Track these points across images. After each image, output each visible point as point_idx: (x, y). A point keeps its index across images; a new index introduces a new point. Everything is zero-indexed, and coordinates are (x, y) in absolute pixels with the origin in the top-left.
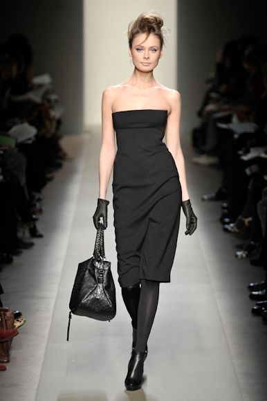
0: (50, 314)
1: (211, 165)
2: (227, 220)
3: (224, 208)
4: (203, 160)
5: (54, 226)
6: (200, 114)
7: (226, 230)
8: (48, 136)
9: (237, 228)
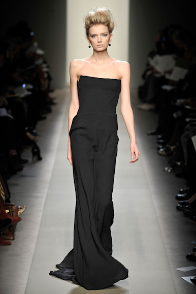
1: (150, 110)
4: (145, 107)
9: (166, 152)
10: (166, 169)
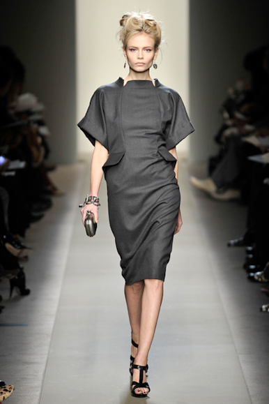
0: (38, 383)
1: (231, 201)
2: (252, 267)
3: (249, 252)
5: (43, 276)
6: (218, 139)
7: (252, 279)
8: (35, 165)
9: (266, 278)
10: (264, 307)
